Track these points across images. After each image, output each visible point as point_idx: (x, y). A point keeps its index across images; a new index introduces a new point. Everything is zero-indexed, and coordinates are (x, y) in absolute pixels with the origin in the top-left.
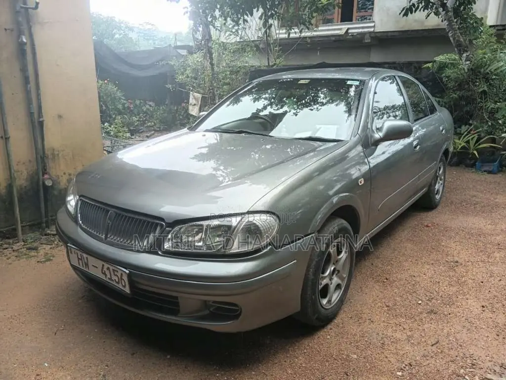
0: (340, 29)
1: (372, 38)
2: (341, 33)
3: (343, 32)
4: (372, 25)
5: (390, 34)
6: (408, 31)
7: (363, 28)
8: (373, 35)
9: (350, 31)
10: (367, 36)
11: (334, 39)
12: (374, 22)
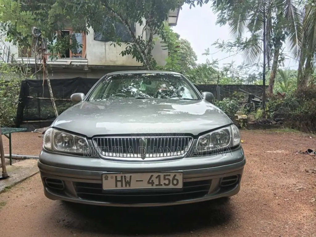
0: (66, 62)
1: (89, 68)
2: (67, 64)
3: (69, 63)
4: (87, 61)
5: (99, 67)
6: (110, 66)
7: (81, 62)
8: (89, 67)
9: (72, 63)
10: (86, 67)
11: (64, 67)
12: (87, 59)
